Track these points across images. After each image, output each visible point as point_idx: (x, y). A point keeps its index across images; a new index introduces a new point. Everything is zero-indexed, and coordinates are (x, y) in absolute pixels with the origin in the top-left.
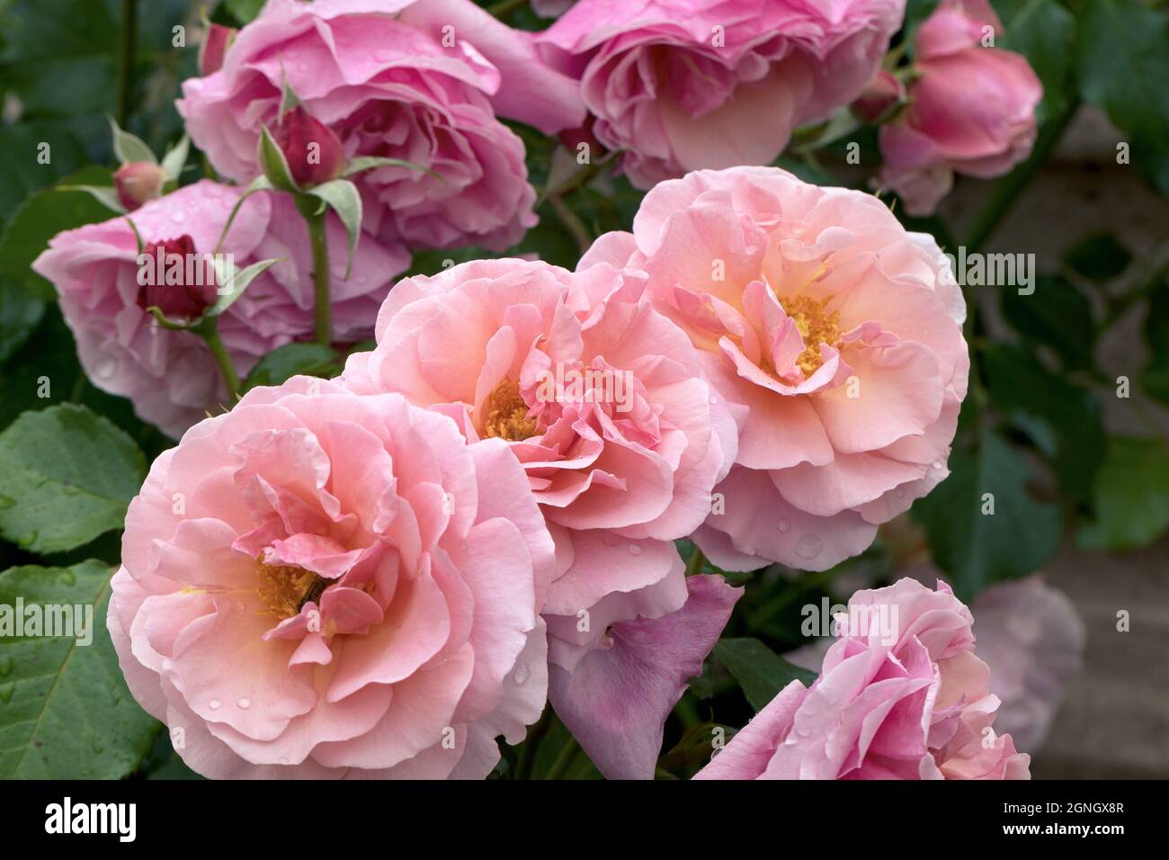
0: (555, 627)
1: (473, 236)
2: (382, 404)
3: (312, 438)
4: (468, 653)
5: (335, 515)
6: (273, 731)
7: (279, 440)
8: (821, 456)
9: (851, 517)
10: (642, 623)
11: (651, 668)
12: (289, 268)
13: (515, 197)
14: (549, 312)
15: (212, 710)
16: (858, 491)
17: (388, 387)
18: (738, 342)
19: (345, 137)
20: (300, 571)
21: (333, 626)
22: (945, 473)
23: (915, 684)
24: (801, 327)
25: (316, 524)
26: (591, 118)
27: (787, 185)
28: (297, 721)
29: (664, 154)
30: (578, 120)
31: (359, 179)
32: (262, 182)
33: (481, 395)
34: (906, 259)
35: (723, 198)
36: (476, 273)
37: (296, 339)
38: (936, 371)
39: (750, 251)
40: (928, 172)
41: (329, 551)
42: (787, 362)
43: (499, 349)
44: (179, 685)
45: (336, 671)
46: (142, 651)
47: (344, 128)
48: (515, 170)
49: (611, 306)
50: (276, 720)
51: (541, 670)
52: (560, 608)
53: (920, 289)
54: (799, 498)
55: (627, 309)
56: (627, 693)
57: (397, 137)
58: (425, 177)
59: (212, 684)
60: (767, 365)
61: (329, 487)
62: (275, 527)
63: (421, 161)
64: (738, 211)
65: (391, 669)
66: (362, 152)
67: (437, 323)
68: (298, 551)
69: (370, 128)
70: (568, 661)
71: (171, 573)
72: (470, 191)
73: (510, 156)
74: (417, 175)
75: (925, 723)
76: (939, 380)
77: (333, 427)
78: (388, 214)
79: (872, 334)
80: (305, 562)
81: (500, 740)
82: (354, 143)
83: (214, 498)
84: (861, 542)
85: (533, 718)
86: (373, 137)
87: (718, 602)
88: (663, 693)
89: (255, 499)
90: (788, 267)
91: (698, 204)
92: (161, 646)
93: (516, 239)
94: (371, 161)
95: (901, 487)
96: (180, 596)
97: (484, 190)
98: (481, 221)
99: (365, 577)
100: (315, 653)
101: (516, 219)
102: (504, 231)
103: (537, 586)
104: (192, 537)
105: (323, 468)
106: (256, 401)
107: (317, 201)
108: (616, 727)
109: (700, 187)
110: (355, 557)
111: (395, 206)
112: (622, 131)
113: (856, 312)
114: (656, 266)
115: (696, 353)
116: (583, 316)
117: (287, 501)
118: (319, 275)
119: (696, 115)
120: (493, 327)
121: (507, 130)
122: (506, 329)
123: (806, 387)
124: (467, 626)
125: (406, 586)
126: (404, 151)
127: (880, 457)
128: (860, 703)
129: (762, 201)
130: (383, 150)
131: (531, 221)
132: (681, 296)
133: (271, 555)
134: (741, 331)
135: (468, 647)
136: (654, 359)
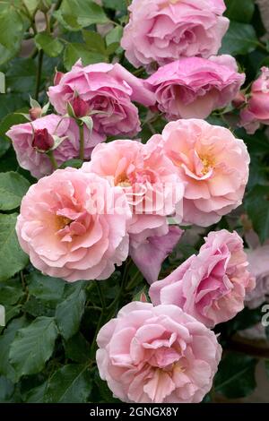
0: (131, 237)
1: (124, 133)
2: (89, 176)
3: (70, 184)
4: (107, 241)
5: (75, 203)
6: (56, 258)
7: (62, 184)
8: (206, 196)
9: (214, 213)
10: (157, 238)
11: (159, 250)
12: (73, 139)
13: (135, 123)
14: (136, 155)
15: (40, 252)
16: (216, 206)
17: (92, 171)
18: (186, 165)
19: (91, 104)
20: (66, 218)
21: (73, 232)
22: (241, 203)
23: (224, 257)
24: (205, 163)
25: (70, 206)
26: (157, 103)
27: (204, 124)
28: (62, 256)
29: (177, 114)
30: (154, 103)
31: (94, 117)
32: (67, 115)
33: (117, 175)
34: (234, 146)
35: (186, 127)
36: (118, 143)
37: (74, 158)
38: (239, 176)
39: (193, 141)
40: (253, 122)
41: (73, 213)
42: (199, 171)
43: (122, 163)
44: (32, 245)
45: (73, 243)
46: (24, 236)
47: (90, 102)
48: (135, 116)
49: (152, 154)
50: (57, 255)
51: (127, 247)
52: (133, 232)
53: (237, 154)
54: (200, 207)
55: (157, 155)
56: (152, 256)
57: (104, 105)
58: (112, 116)
59: (42, 245)
60: (194, 172)
61: (74, 196)
62: (60, 206)
63: (111, 112)
64: (190, 130)
65: (87, 244)
66: (94, 109)
67: (107, 156)
68: (65, 212)
69: (97, 102)
70: (136, 246)
71: (32, 216)
72: (122, 121)
73: (134, 112)
74: (109, 116)
75: (225, 267)
76: (240, 178)
77: (77, 181)
78: (101, 126)
79: (223, 165)
80: (66, 215)
81: (115, 265)
82: (93, 106)
83: (45, 197)
84: (217, 220)
85: (124, 260)
86: (98, 105)
87: (178, 234)
88: (161, 256)
89: (55, 198)
90: (203, 146)
91: (179, 128)
92: (29, 235)
93: (135, 135)
94: (97, 112)
95: (228, 206)
96: (34, 222)
97: (127, 121)
98: (126, 129)
99: (82, 220)
100: (68, 239)
101: (135, 129)
102: (133, 132)
103: (127, 225)
104: (38, 207)
105: (73, 191)
106: (57, 173)
107: (81, 121)
108: (148, 264)
109: (180, 123)
110: (80, 214)
111: (103, 123)
112: (165, 107)
113: (220, 159)
114: (167, 144)
115: (175, 167)
116: (145, 156)
117: (63, 199)
118: (81, 141)
119: (186, 104)
120: (121, 157)
121: (133, 105)
122: (124, 159)
123: (203, 178)
124: (107, 235)
125: (92, 223)
126: (106, 109)
127: (223, 198)
128: (209, 261)
129: (197, 128)
130: (101, 109)
131: (139, 130)
132: (172, 152)
133: (58, 213)
134: (188, 162)
135: (107, 240)
136: (162, 168)
